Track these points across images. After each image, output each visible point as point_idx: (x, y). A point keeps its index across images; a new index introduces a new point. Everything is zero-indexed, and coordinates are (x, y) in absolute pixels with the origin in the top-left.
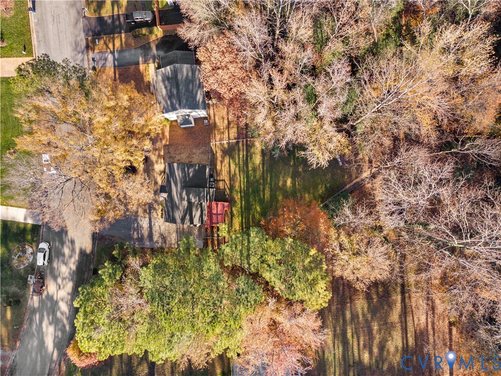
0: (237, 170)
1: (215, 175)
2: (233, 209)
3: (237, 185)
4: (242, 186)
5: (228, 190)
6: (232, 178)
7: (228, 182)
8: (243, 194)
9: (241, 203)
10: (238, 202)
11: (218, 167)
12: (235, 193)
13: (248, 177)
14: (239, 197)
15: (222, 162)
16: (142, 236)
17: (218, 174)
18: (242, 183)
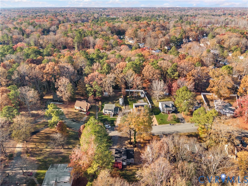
0: (134, 172)
1: (131, 165)
2: (119, 171)
3: (128, 172)
4: (128, 174)
5: (126, 169)
6: (130, 170)
7: (129, 169)
8: (125, 174)
10: (122, 172)
11: (134, 166)
12: (125, 171)
13: (131, 175)
14: (124, 173)
15: (136, 167)
16: (111, 147)
17: (131, 166)
18: (129, 173)
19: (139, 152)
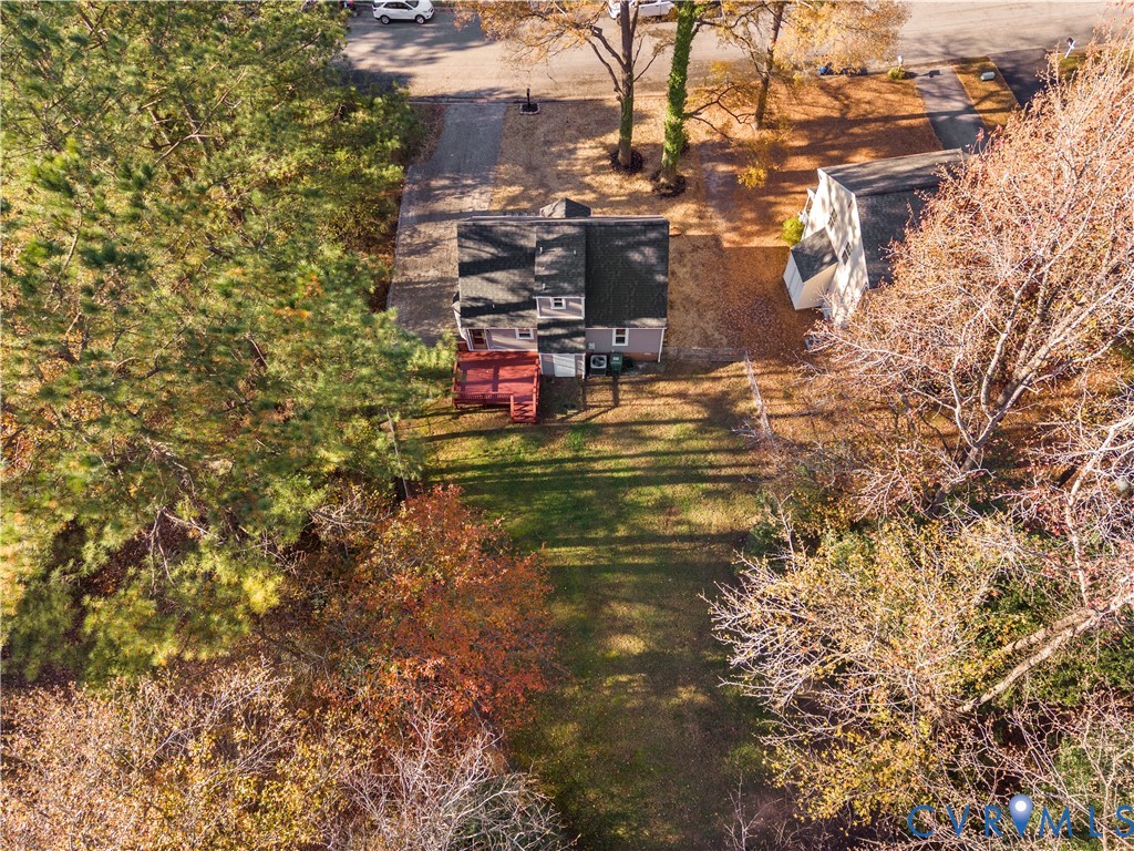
0: (660, 446)
1: (634, 376)
2: (515, 438)
3: (606, 448)
4: (598, 466)
5: (581, 416)
6: (629, 431)
7: (610, 416)
8: (569, 466)
9: (535, 463)
10: (541, 454)
11: (662, 386)
12: (576, 439)
13: (635, 482)
14: (559, 455)
15: (681, 395)
17: (638, 388)
18: (612, 464)
19: (716, 239)
